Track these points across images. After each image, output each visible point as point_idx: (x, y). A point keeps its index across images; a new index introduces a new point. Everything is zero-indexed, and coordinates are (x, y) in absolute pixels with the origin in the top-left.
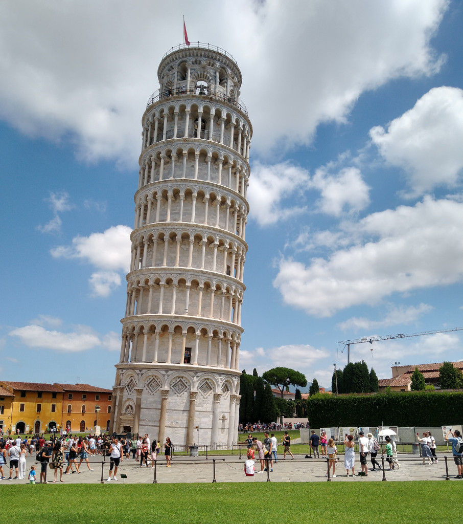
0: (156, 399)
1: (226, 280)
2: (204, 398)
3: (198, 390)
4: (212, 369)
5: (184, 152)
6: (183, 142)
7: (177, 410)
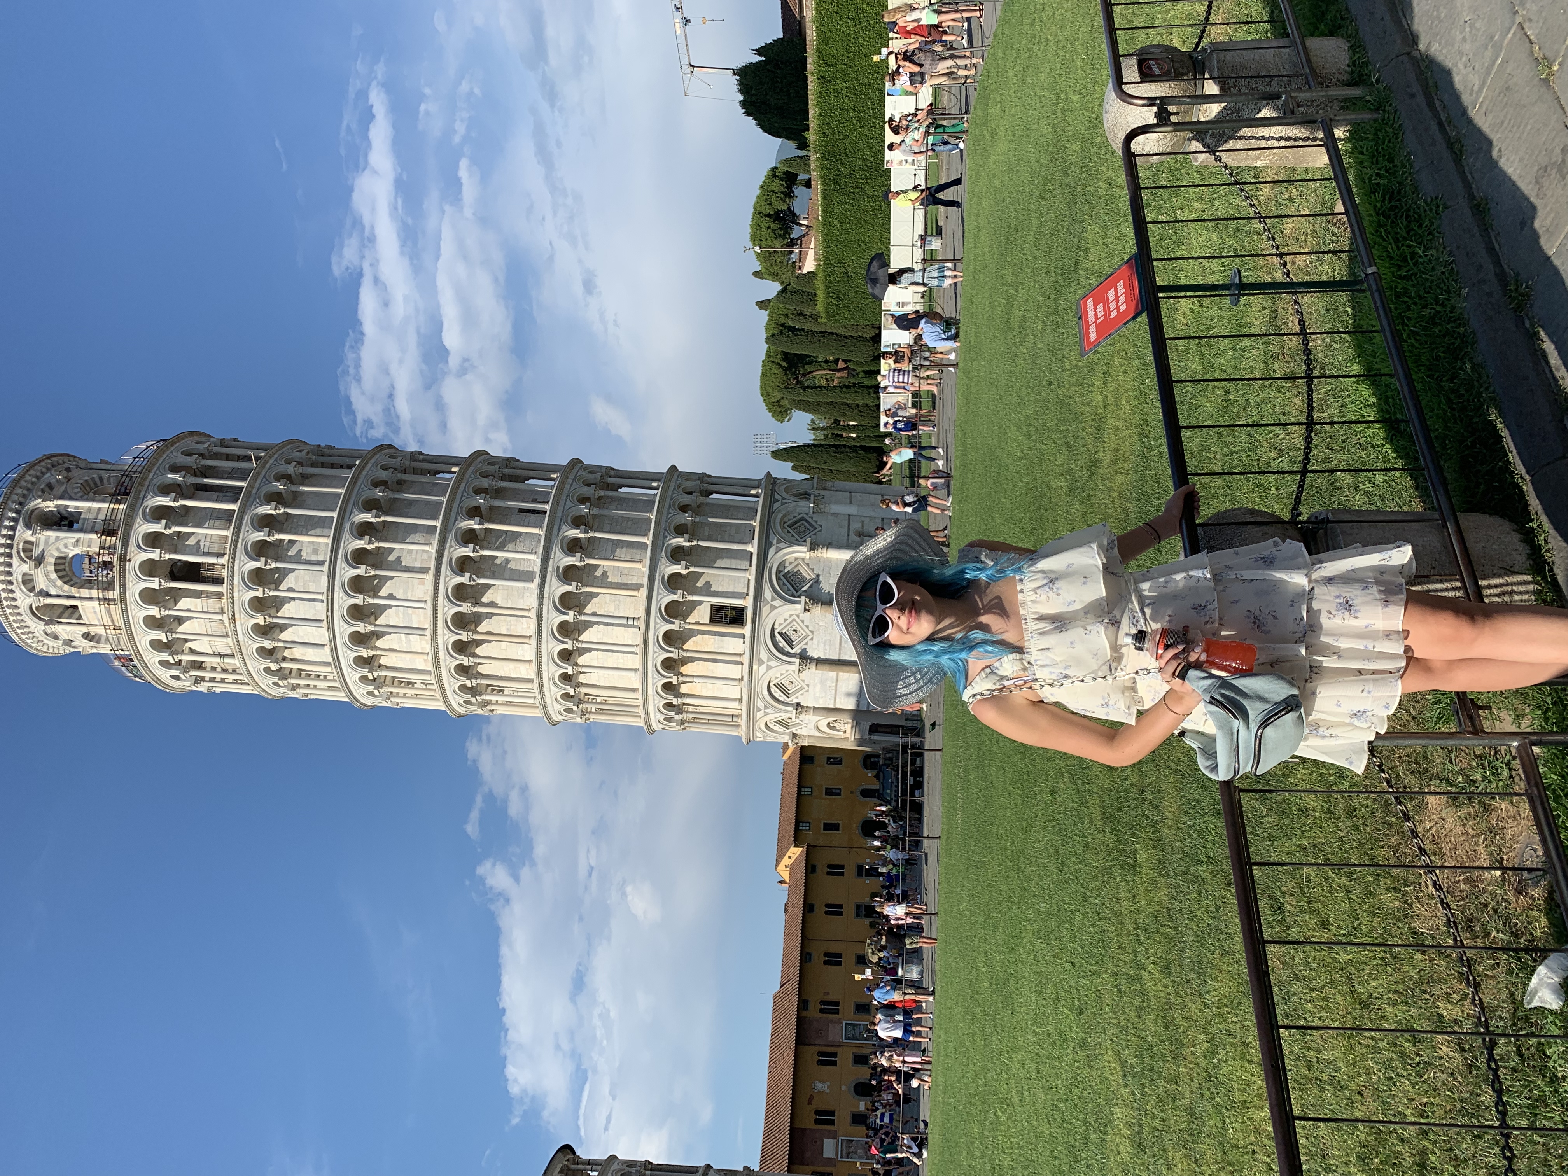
0: (817, 679)
1: (556, 528)
3: (799, 597)
4: (757, 566)
5: (262, 623)
6: (238, 623)
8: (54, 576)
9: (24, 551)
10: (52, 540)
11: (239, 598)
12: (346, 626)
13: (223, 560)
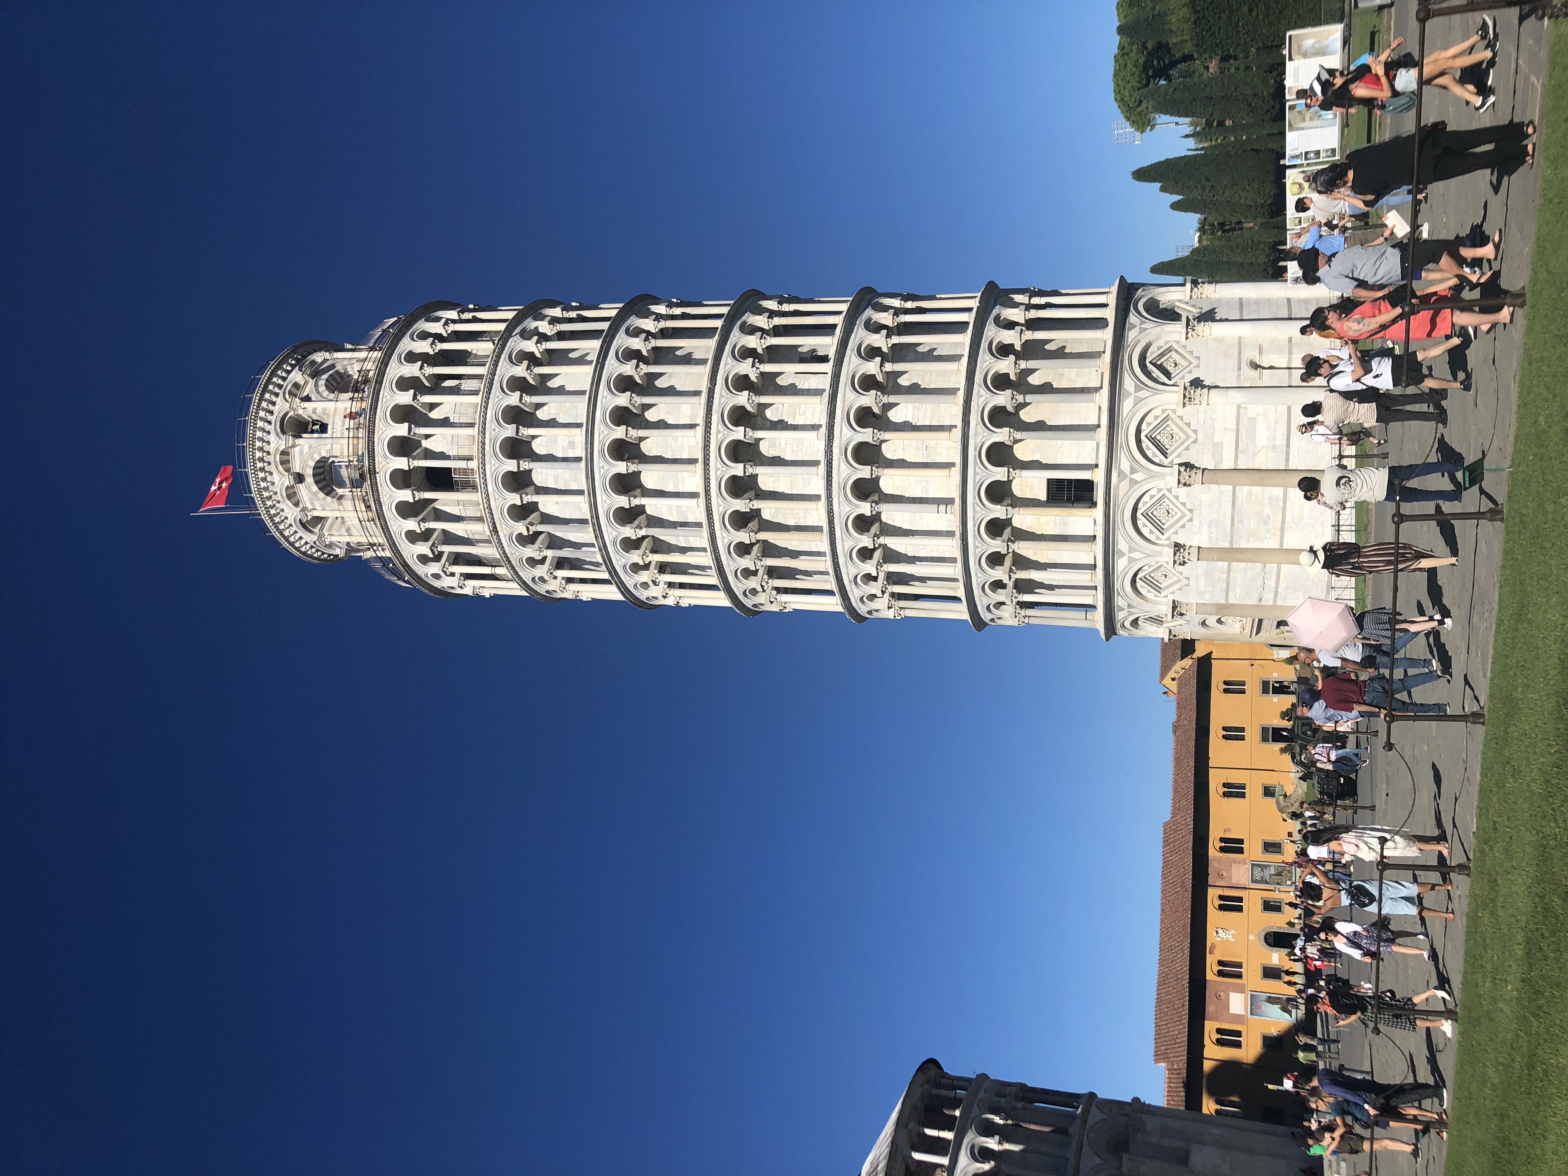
2: (1195, 441)
3: (1171, 463)
5: (525, 533)
7: (1233, 519)
8: (315, 488)
9: (282, 463)
10: (306, 449)
11: (497, 507)
12: (615, 533)
13: (473, 465)
